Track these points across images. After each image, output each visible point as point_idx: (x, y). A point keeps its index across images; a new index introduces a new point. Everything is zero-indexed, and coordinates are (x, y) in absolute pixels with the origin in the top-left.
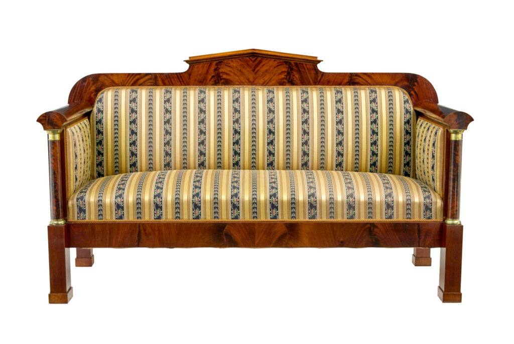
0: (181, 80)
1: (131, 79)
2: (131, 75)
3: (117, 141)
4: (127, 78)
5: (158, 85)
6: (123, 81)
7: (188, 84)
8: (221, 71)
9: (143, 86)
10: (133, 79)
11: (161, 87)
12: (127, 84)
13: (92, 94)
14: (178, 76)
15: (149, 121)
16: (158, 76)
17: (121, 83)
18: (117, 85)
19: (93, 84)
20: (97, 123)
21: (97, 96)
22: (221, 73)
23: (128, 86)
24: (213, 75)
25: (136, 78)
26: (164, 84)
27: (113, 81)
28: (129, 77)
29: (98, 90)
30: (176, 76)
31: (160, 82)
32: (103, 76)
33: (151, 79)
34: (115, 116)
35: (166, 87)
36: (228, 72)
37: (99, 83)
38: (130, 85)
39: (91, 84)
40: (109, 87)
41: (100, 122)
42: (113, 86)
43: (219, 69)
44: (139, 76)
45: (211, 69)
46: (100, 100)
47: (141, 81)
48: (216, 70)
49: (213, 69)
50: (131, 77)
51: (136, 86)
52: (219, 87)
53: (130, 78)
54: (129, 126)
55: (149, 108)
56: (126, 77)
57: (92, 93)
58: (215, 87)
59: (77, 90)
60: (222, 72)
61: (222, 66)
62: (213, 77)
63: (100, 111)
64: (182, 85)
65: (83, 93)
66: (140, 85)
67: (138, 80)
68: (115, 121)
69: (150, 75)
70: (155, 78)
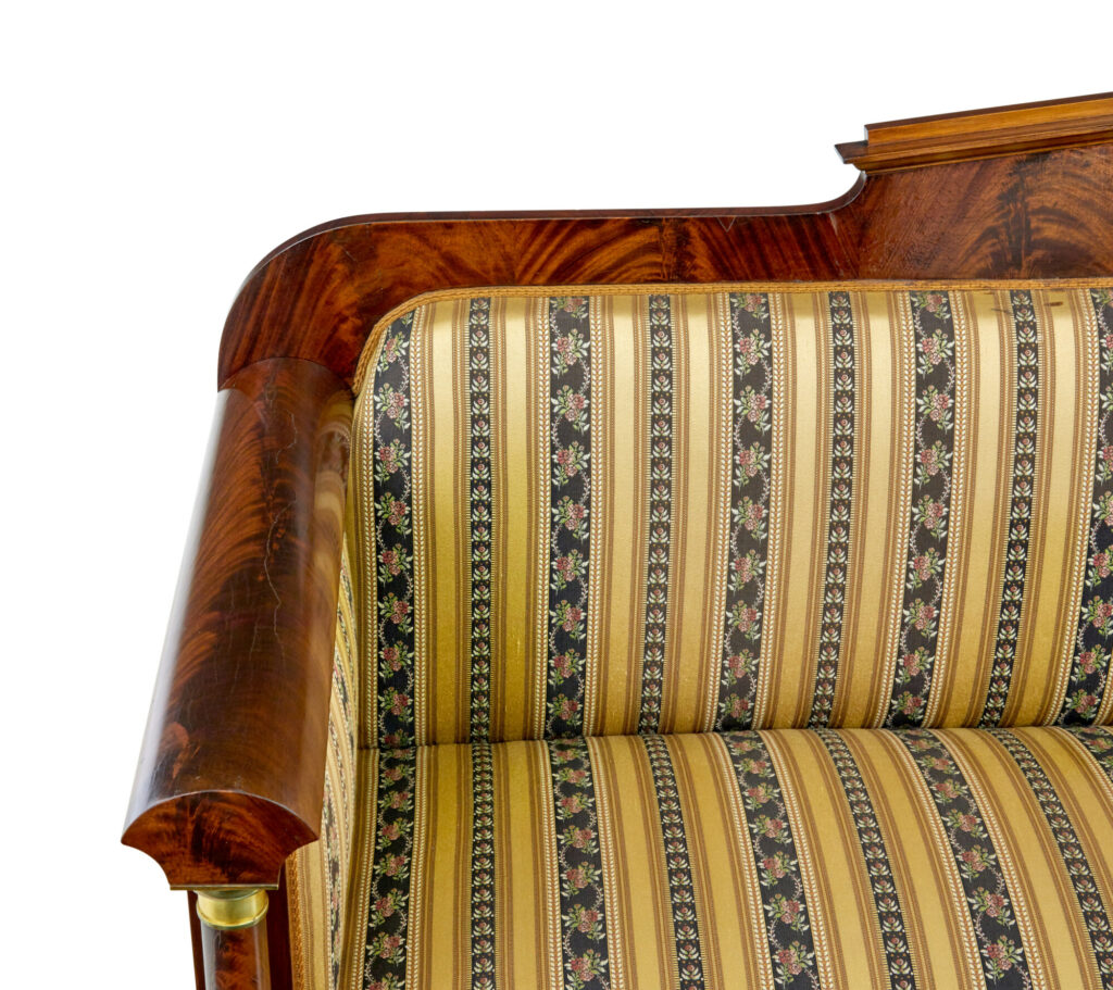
0: (814, 250)
1: (551, 248)
2: (549, 228)
3: (487, 584)
4: (528, 244)
5: (693, 280)
6: (507, 258)
7: (855, 271)
8: (1034, 201)
9: (610, 282)
10: (560, 246)
11: (708, 287)
12: (528, 277)
13: (345, 327)
14: (799, 232)
15: (655, 485)
16: (694, 231)
17: (497, 269)
18: (477, 279)
19: (349, 277)
20: (379, 490)
21: (367, 335)
22: (1036, 212)
23: (531, 284)
24: (990, 223)
25: (578, 241)
26: (725, 273)
27: (452, 261)
28: (541, 239)
29: (374, 307)
30: (789, 229)
31: (702, 261)
32: (396, 237)
33: (654, 248)
34: (474, 464)
35: (737, 287)
36: (1074, 210)
37: (378, 273)
38: (542, 279)
39: (336, 280)
40: (430, 288)
41: (393, 486)
42: (454, 285)
43: (1030, 192)
44: (589, 236)
45: (985, 196)
46: (393, 376)
47: (604, 259)
48: (1008, 196)
49: (995, 193)
50: (551, 237)
51: (572, 282)
52: (1015, 284)
53: (544, 246)
54: (545, 508)
55: (655, 420)
56: (524, 237)
57: (344, 320)
58: (994, 284)
59: (264, 308)
60: (1043, 210)
61: (1046, 179)
62: (992, 232)
63: (394, 433)
64: (817, 276)
65: (296, 319)
66: (597, 279)
67: (586, 252)
68: (474, 485)
69: (654, 230)
70: (679, 245)
